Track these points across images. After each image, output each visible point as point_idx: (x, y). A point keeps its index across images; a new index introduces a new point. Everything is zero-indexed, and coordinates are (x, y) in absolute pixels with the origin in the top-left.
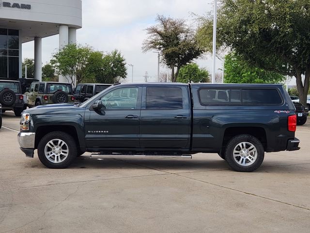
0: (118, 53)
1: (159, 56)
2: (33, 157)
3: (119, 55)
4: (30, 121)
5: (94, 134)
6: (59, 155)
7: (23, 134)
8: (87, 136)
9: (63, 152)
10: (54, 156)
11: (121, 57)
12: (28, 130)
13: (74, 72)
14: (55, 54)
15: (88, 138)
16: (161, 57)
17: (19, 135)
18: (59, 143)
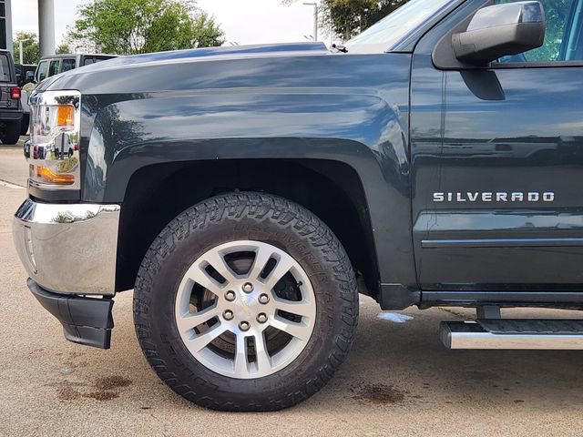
0: (208, 18)
1: (316, 13)
2: (107, 346)
3: (211, 24)
4: (84, 143)
5: (467, 208)
6: (256, 332)
7: (45, 214)
8: (425, 223)
9: (281, 314)
10: (229, 337)
11: (215, 27)
12: (76, 186)
13: (129, 48)
14: (85, 8)
15: (429, 234)
16: (320, 14)
17: (23, 212)
18: (260, 263)
